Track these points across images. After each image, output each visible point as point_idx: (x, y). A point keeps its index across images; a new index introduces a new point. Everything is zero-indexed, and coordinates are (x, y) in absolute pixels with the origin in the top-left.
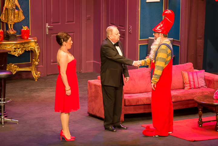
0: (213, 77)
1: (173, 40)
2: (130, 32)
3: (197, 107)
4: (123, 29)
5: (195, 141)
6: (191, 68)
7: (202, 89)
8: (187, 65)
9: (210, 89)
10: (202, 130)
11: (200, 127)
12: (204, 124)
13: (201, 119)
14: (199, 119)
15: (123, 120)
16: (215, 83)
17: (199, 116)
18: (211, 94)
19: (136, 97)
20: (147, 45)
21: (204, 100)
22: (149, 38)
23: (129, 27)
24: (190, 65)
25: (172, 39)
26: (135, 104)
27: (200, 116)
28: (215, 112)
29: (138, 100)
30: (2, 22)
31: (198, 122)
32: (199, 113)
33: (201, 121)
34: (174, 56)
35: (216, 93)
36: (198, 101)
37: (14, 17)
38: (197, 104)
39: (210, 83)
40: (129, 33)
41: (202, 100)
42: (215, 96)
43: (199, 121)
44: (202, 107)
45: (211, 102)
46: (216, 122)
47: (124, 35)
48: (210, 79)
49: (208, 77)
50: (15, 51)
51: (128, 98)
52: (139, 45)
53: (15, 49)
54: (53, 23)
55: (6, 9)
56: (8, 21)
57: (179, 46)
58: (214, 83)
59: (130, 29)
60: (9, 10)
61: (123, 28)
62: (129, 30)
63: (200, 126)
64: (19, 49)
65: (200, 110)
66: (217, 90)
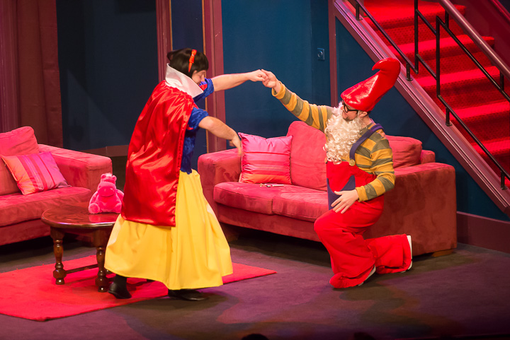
0: (83, 160)
3: (48, 237)
5: (48, 319)
6: (28, 141)
7: (60, 192)
8: (18, 132)
9: (80, 188)
10: (62, 291)
11: (60, 284)
12: (68, 276)
13: (62, 265)
14: (57, 265)
16: (90, 173)
17: (55, 258)
21: (65, 218)
24: (27, 132)
27: (59, 259)
28: (94, 246)
31: (55, 272)
32: (56, 250)
33: (62, 269)
35: (95, 199)
36: (52, 221)
38: (49, 228)
39: (78, 177)
41: (60, 218)
42: (91, 207)
43: (57, 269)
44: (62, 236)
45: (82, 221)
46: (97, 268)
48: (77, 165)
49: (73, 161)
58: (87, 175)
63: (60, 281)
65: (58, 243)
66: (97, 192)
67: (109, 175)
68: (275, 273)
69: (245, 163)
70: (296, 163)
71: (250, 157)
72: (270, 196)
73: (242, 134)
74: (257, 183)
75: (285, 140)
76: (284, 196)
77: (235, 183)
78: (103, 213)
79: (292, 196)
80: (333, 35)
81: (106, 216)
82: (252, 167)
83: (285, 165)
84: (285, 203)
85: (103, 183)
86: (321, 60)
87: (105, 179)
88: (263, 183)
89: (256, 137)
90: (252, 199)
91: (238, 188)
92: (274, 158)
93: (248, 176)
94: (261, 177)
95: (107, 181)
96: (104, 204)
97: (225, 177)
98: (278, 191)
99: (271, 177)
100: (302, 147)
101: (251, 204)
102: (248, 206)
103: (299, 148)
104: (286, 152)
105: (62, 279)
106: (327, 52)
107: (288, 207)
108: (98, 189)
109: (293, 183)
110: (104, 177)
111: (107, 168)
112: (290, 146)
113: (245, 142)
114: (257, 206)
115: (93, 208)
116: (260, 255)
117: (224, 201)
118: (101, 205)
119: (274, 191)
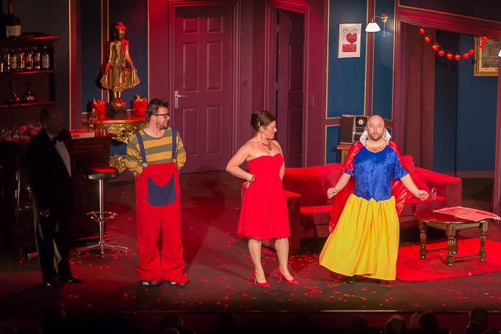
2: (312, 105)
11: (423, 259)
13: (425, 246)
14: (421, 246)
20: (340, 127)
22: (343, 115)
23: (310, 97)
27: (423, 243)
30: (104, 89)
31: (420, 251)
32: (422, 236)
33: (425, 249)
37: (123, 81)
40: (310, 107)
43: (421, 249)
44: (427, 229)
50: (123, 136)
52: (326, 126)
53: (124, 131)
54: (186, 90)
55: (111, 67)
56: (113, 87)
59: (312, 101)
60: (115, 69)
62: (310, 102)
63: (423, 257)
64: (130, 132)
65: (423, 232)
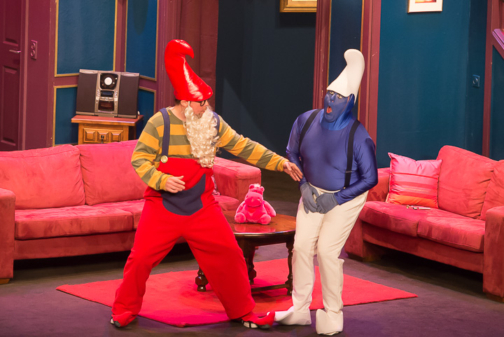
0: (233, 169)
1: (140, 79)
2: (34, 56)
4: (15, 47)
5: (187, 326)
9: (228, 198)
10: (204, 299)
11: (202, 290)
14: (199, 271)
15: (12, 275)
16: (240, 183)
18: (229, 210)
19: (45, 218)
20: (76, 88)
22: (81, 71)
23: (31, 44)
25: (138, 75)
26: (42, 235)
29: (50, 225)
31: (197, 279)
34: (142, 116)
35: (242, 208)
39: (227, 185)
40: (32, 59)
43: (199, 275)
47: (19, 63)
48: (227, 174)
49: (223, 169)
51: (25, 219)
52: (55, 87)
57: (155, 91)
58: (236, 185)
59: (34, 49)
61: (17, 45)
62: (30, 50)
63: (201, 288)
66: (244, 202)
67: (257, 186)
68: (415, 297)
69: (393, 183)
70: (444, 187)
71: (398, 178)
72: (416, 218)
73: (392, 154)
74: (403, 204)
75: (435, 163)
76: (431, 219)
77: (382, 203)
78: (248, 223)
79: (439, 220)
80: (490, 63)
81: (251, 226)
82: (400, 188)
83: (434, 188)
84: (431, 227)
85: (250, 194)
86: (475, 86)
87: (252, 189)
88: (410, 205)
89: (406, 159)
90: (397, 220)
91: (384, 208)
92: (423, 181)
93: (396, 197)
94: (407, 198)
95: (255, 191)
96: (251, 215)
97: (372, 196)
98: (425, 214)
99: (417, 199)
100: (451, 172)
101: (396, 225)
102: (393, 227)
103: (448, 172)
104: (435, 175)
105: (204, 286)
106: (482, 80)
107: (433, 230)
108: (246, 199)
109: (440, 208)
110: (252, 187)
111: (256, 179)
112: (439, 170)
113: (394, 163)
114: (401, 228)
115: (239, 218)
116: (403, 277)
117: (369, 220)
118: (247, 215)
119: (420, 214)
